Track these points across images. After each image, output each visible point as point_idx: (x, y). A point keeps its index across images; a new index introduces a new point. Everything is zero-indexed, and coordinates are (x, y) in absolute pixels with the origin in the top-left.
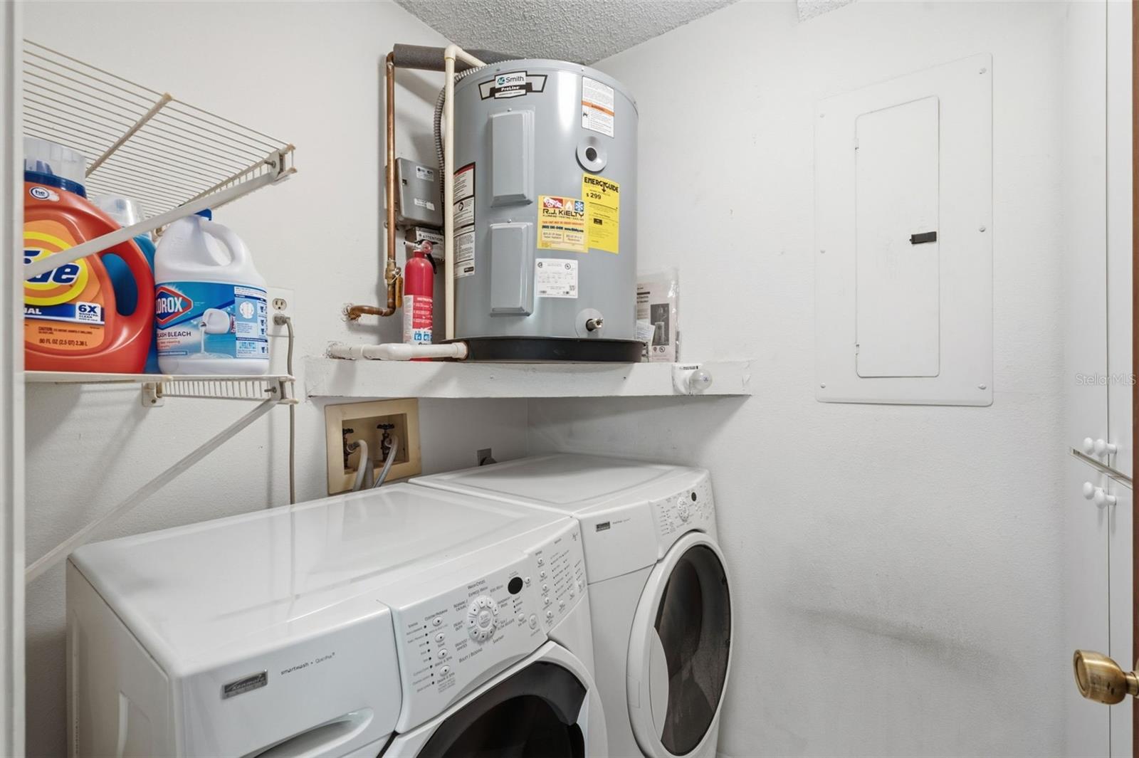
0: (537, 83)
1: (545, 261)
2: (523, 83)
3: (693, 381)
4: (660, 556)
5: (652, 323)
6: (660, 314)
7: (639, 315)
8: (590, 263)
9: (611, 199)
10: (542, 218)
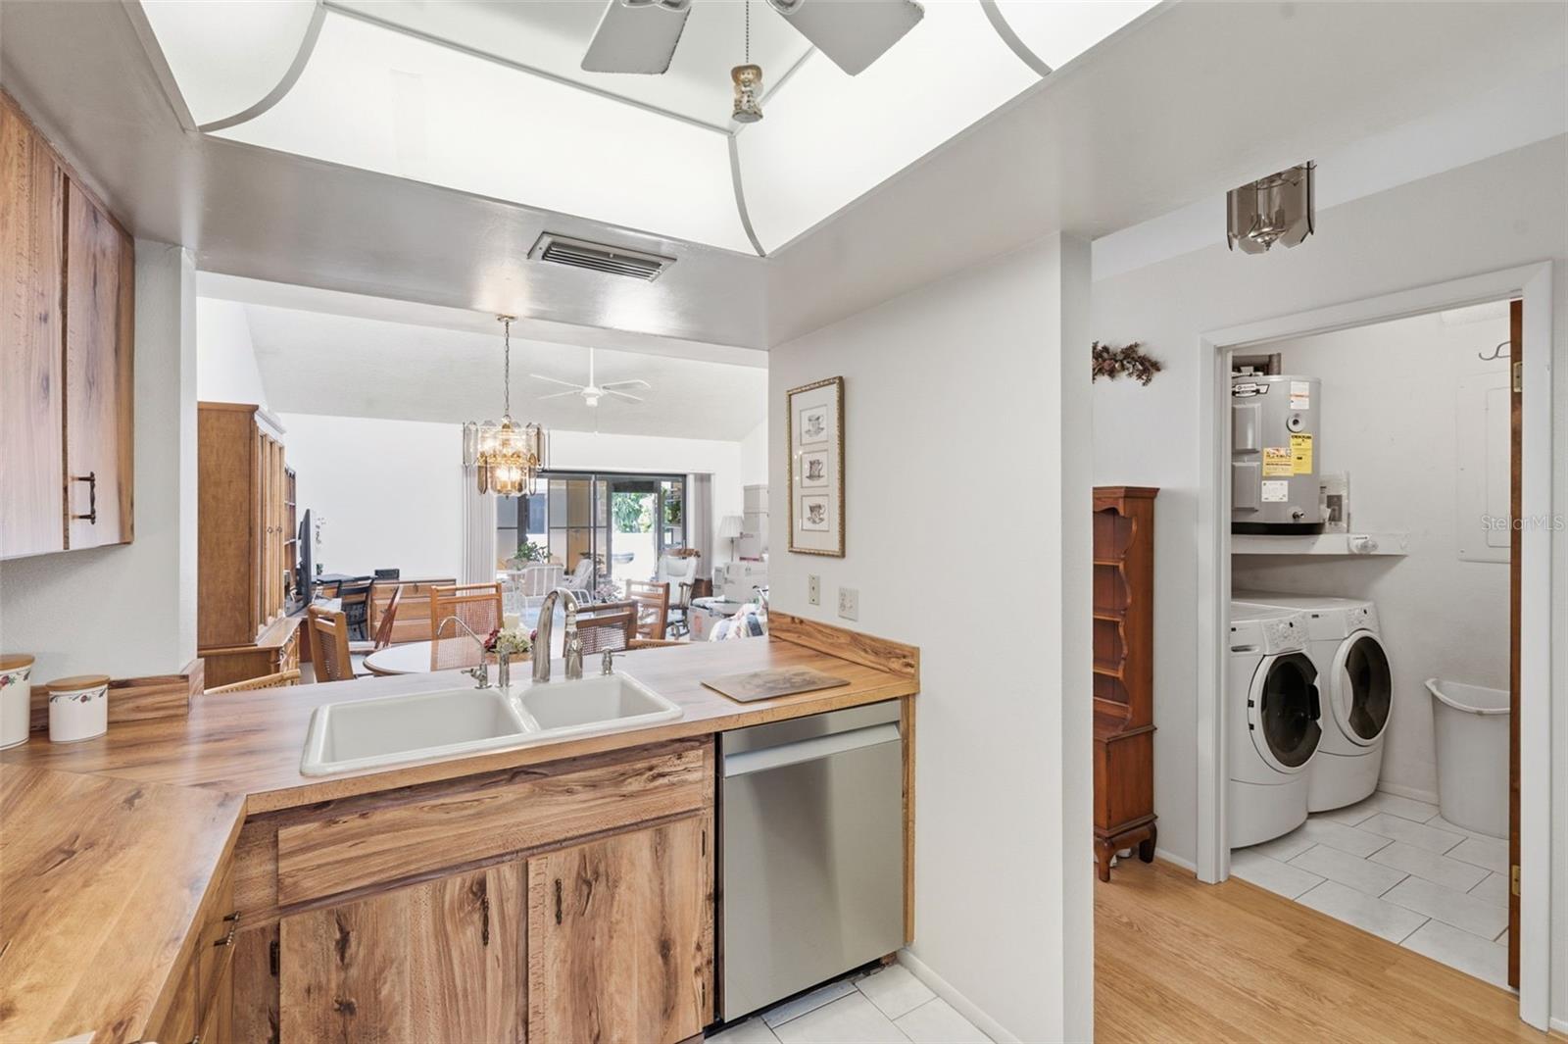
0: (1263, 389)
1: (1268, 482)
2: (1254, 389)
3: (1364, 546)
4: (1346, 636)
5: (1328, 507)
6: (1334, 502)
7: (1321, 502)
8: (1294, 481)
9: (1308, 444)
10: (1266, 460)
